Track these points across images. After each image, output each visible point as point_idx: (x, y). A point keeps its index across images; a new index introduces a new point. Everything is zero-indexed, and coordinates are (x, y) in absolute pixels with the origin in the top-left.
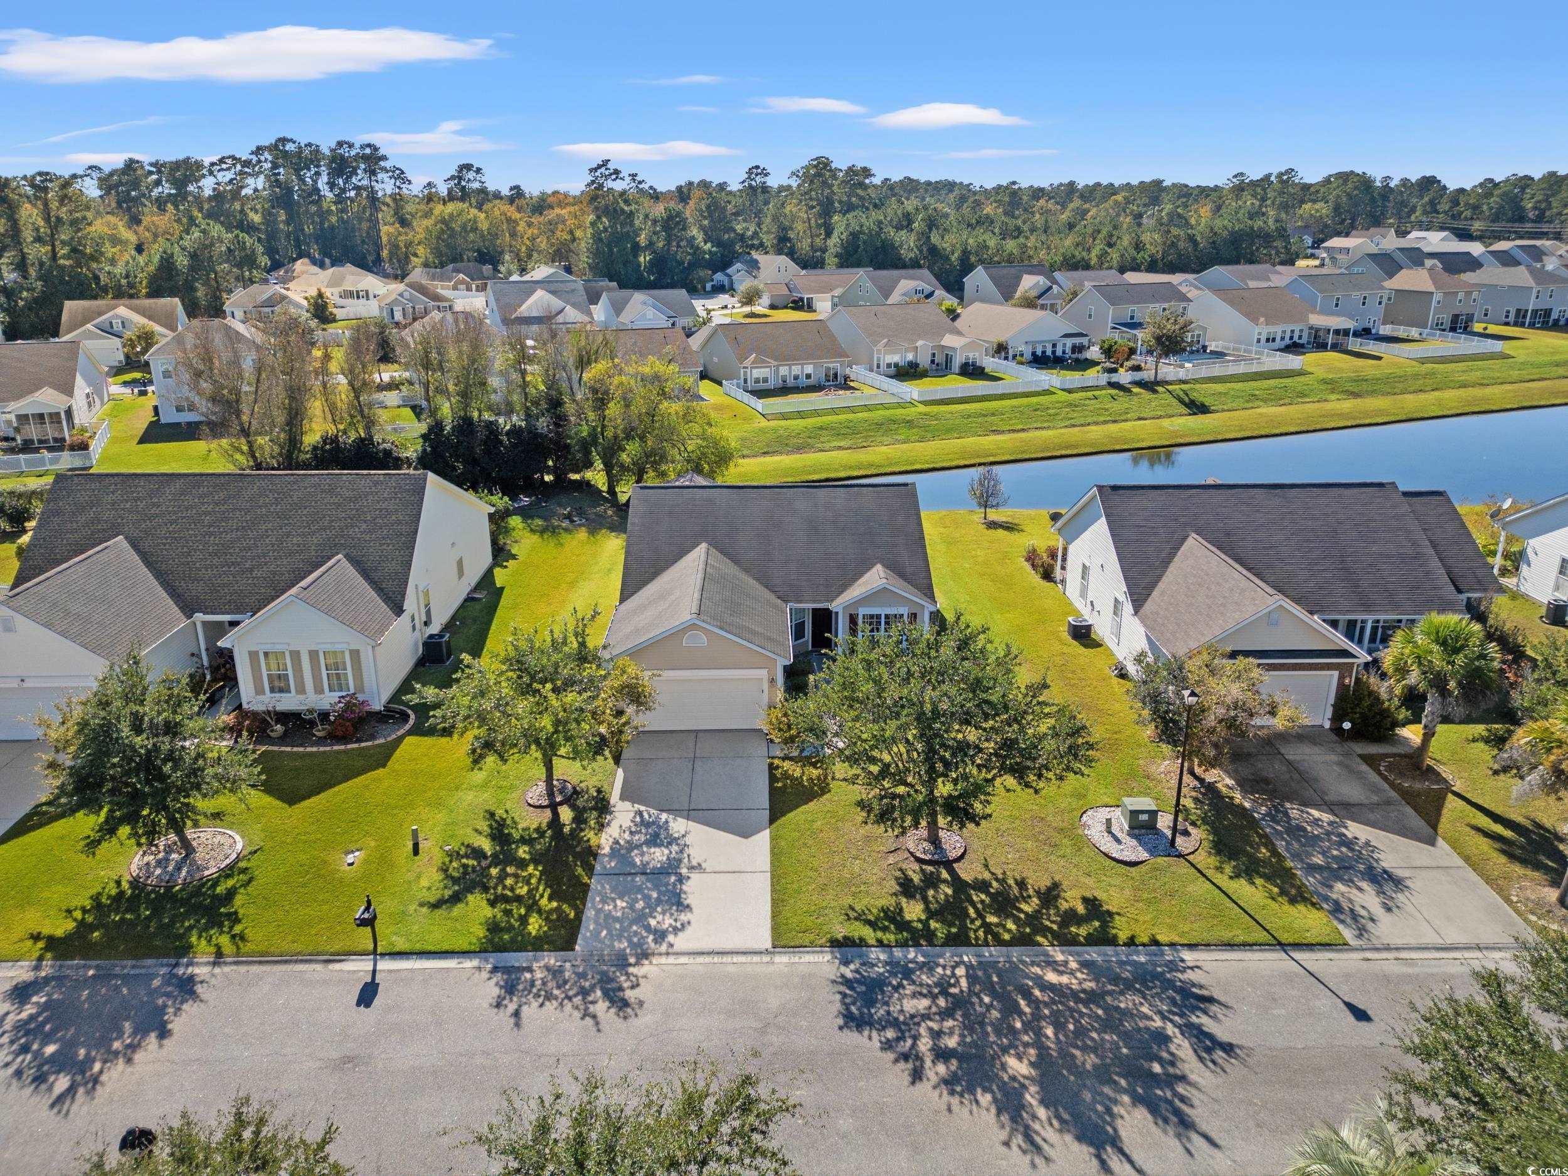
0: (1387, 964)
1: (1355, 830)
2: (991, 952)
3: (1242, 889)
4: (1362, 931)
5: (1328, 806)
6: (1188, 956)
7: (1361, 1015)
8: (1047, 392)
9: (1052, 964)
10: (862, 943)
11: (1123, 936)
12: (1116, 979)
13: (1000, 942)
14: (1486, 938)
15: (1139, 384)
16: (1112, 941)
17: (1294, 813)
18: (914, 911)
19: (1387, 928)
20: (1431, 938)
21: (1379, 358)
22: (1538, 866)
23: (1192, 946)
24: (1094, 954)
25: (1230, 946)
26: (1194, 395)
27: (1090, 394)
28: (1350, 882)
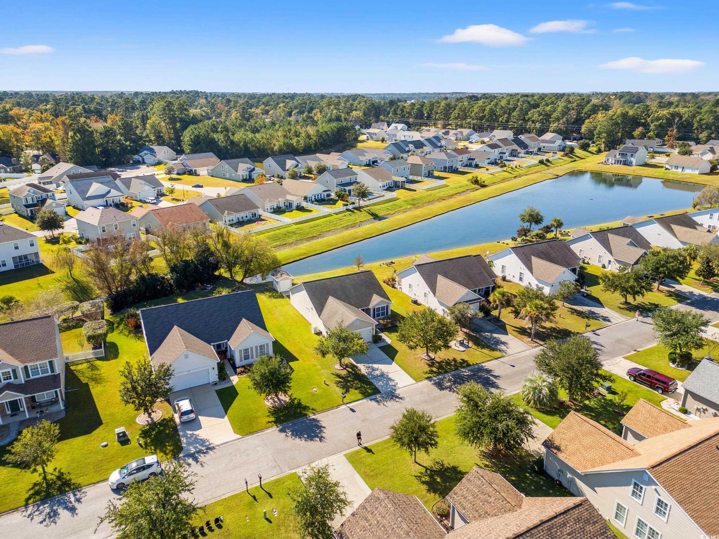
0: (512, 358)
1: (495, 335)
2: (452, 373)
3: (483, 350)
4: (506, 353)
5: (488, 332)
6: (483, 364)
7: (513, 366)
8: (330, 215)
9: (463, 372)
10: (431, 377)
11: (471, 364)
12: (475, 371)
13: (453, 371)
14: (524, 350)
15: (355, 208)
16: (470, 365)
17: (483, 334)
18: (435, 369)
19: (509, 351)
20: (517, 352)
21: (415, 191)
22: (526, 335)
23: (483, 363)
24: (469, 368)
25: (488, 361)
26: (372, 211)
27: (343, 214)
28: (499, 345)
